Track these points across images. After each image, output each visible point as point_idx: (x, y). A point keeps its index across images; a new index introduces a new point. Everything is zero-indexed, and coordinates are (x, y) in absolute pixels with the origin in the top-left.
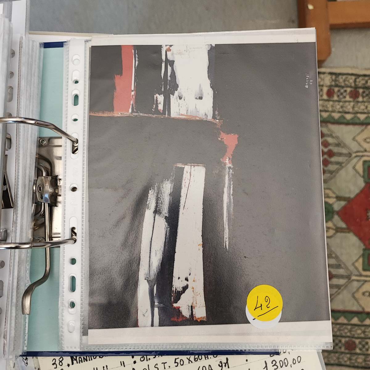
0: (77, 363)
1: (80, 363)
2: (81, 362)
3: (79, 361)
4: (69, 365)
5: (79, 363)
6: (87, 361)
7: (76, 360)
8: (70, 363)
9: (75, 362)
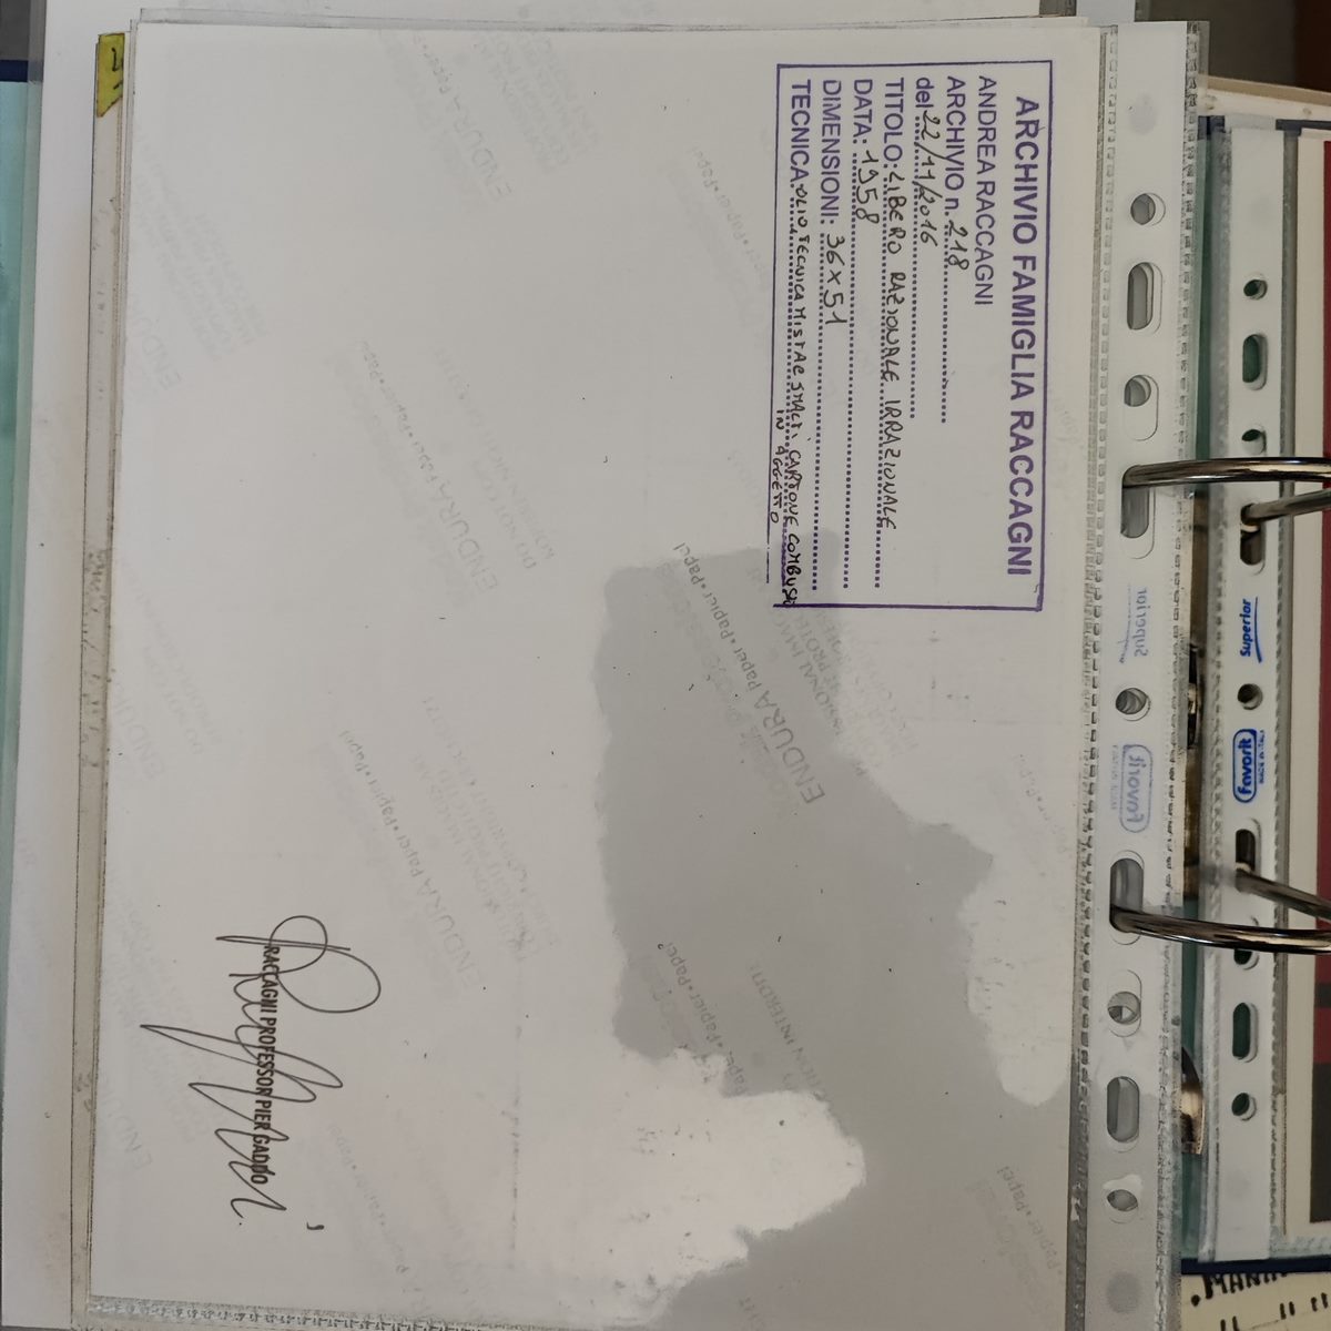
0: (1225, 1291)
1: (1233, 1291)
2: (1236, 1287)
3: (1232, 1284)
4: (1196, 1300)
5: (1229, 1293)
6: (1257, 1282)
7: (1220, 1281)
8: (1202, 1293)
9: (1217, 1289)
